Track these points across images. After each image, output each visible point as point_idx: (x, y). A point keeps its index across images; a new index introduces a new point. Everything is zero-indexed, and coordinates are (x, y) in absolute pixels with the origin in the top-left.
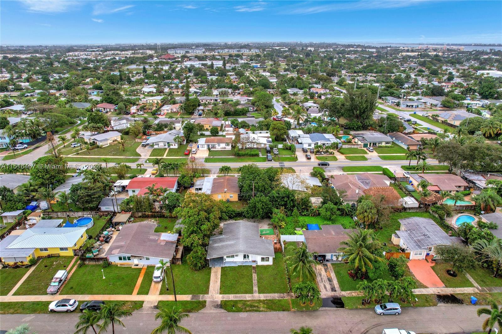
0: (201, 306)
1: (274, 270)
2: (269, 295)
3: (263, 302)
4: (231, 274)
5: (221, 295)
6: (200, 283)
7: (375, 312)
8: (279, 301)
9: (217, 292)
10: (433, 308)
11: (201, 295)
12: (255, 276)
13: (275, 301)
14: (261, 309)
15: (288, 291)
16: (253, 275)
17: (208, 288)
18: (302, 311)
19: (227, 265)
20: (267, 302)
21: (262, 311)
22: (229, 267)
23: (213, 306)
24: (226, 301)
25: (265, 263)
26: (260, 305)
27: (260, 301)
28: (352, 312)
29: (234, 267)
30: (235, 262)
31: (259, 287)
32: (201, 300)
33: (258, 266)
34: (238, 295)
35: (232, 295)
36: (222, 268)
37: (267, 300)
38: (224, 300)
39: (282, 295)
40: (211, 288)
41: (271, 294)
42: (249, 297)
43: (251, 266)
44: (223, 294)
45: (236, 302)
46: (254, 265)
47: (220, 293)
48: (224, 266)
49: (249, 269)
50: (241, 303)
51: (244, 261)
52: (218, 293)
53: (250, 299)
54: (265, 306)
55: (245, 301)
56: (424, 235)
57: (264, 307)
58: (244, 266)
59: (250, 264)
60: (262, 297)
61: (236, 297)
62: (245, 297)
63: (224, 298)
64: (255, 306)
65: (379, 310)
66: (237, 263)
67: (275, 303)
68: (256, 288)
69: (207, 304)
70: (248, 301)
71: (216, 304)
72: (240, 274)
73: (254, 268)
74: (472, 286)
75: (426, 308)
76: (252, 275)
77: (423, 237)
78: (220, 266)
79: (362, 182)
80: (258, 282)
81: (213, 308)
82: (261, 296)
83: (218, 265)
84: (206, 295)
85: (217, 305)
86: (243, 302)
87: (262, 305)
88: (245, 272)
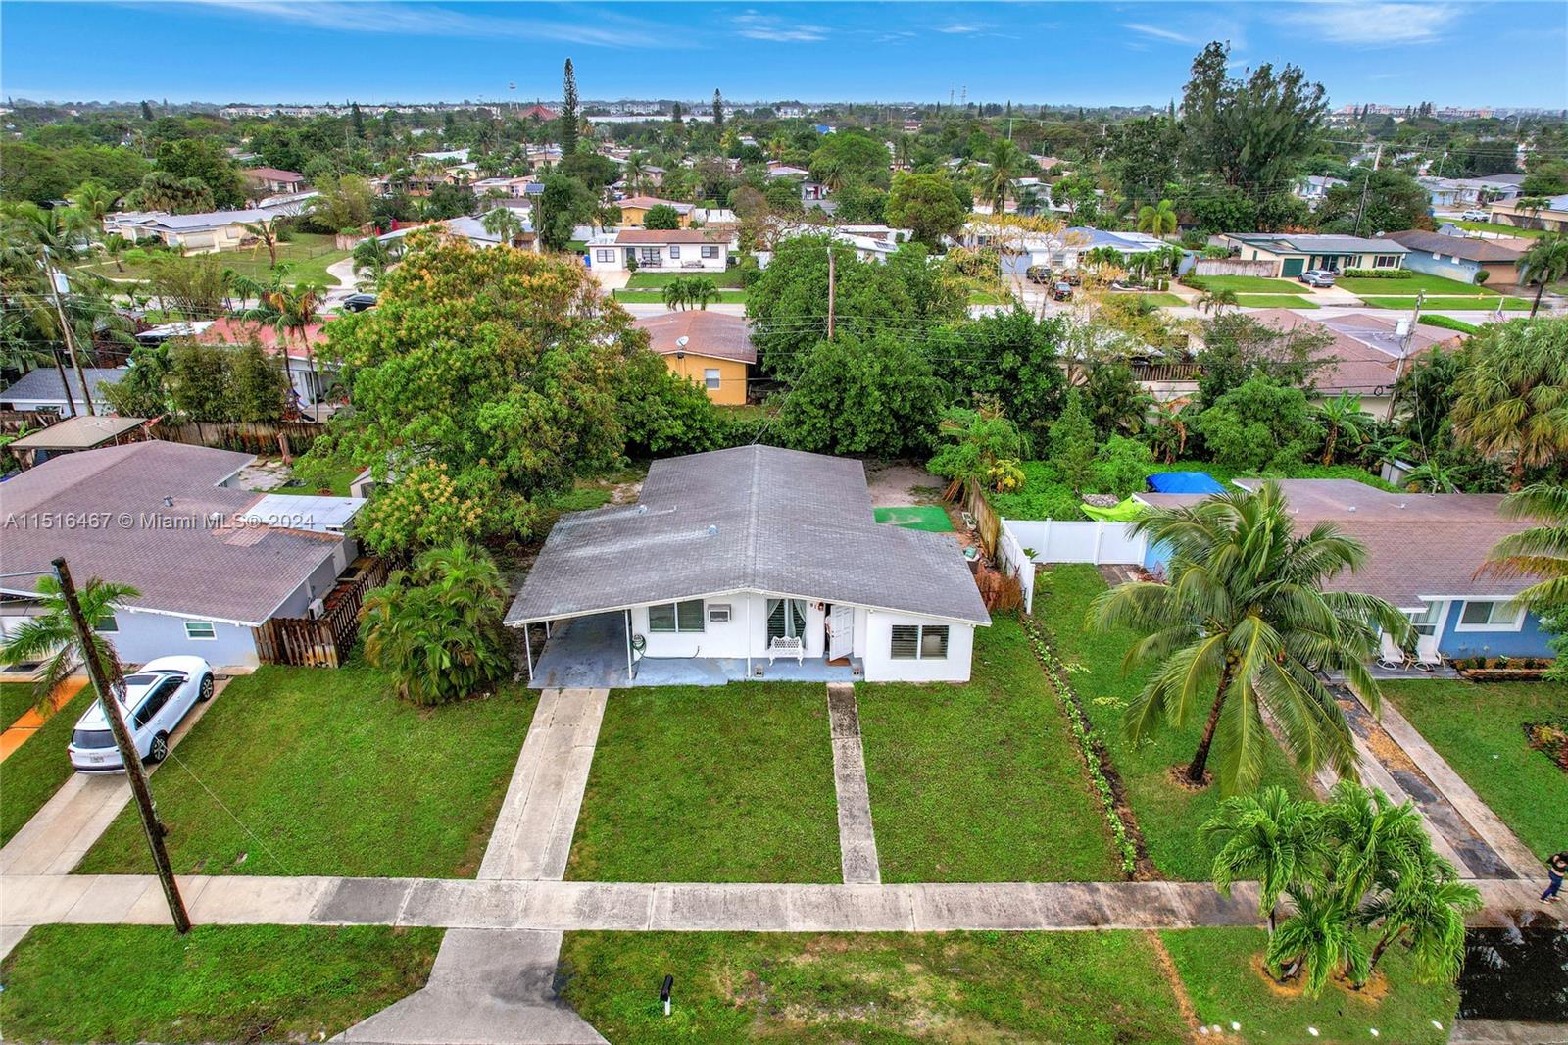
0: (388, 975)
1: (983, 712)
2: (973, 892)
3: (929, 951)
4: (671, 737)
5: (577, 889)
6: (427, 791)
8: (1069, 945)
9: (544, 859)
11: (415, 883)
12: (849, 755)
13: (1035, 951)
15: (1128, 865)
16: (836, 746)
17: (483, 826)
19: (649, 679)
20: (964, 960)
22: (662, 690)
23: (487, 977)
24: (607, 936)
25: (919, 671)
26: (905, 979)
27: (901, 946)
29: (701, 690)
30: (712, 664)
31: (884, 833)
32: (400, 922)
33: (866, 690)
34: (716, 890)
35: (669, 889)
36: (614, 694)
37: (956, 936)
38: (597, 925)
39: (1078, 895)
40: (506, 832)
41: (988, 889)
42: (807, 908)
43: (819, 689)
44: (596, 876)
45: (693, 948)
46: (841, 681)
47: (573, 874)
48: (629, 684)
49: (806, 703)
50: (740, 956)
51: (775, 653)
52: (550, 871)
53: (812, 926)
54: (952, 991)
55: (775, 942)
57: (939, 1006)
58: (768, 687)
59: (809, 677)
60: (919, 909)
61: (696, 907)
62: (775, 912)
63: (595, 909)
66: (725, 666)
67: (1032, 970)
68: (858, 840)
69: (444, 962)
70: (802, 942)
71: (521, 963)
72: (737, 733)
73: (838, 697)
76: (826, 743)
78: (602, 683)
80: (877, 794)
81: (487, 1000)
82: (904, 902)
83: (591, 678)
84: (449, 884)
85: (529, 975)
86: (758, 951)
87: (921, 985)
88: (778, 725)
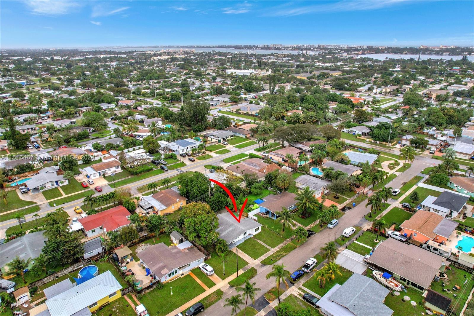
0: (254, 271)
1: (265, 233)
2: (279, 246)
3: (280, 251)
4: (247, 247)
5: (257, 260)
7: (329, 228)
8: (287, 246)
10: (345, 215)
11: (247, 266)
12: (260, 241)
14: (284, 254)
15: (284, 239)
17: (244, 261)
18: (302, 245)
19: (237, 244)
20: (283, 250)
21: (286, 255)
22: (240, 245)
23: (259, 267)
25: (257, 232)
26: (281, 253)
27: (278, 251)
28: (321, 233)
29: (243, 243)
30: (240, 240)
31: (268, 245)
32: (250, 268)
33: (254, 236)
35: (262, 256)
36: (237, 247)
37: (281, 249)
38: (261, 261)
39: (284, 243)
40: (246, 260)
43: (252, 237)
44: (257, 258)
45: (268, 258)
47: (255, 259)
49: (252, 239)
51: (246, 236)
52: (253, 260)
53: (272, 253)
54: (284, 252)
56: (314, 183)
58: (247, 240)
59: (250, 237)
60: (276, 249)
61: (265, 256)
62: (269, 254)
63: (259, 260)
64: (280, 255)
65: (331, 226)
66: (243, 239)
67: (286, 248)
68: (268, 247)
69: (256, 268)
72: (251, 244)
74: (347, 200)
75: (343, 217)
76: (257, 242)
77: (314, 185)
78: (235, 247)
79: (252, 166)
80: (265, 243)
81: (261, 268)
83: (233, 247)
84: (249, 265)
85: (261, 265)
86: (272, 256)
88: (252, 242)
